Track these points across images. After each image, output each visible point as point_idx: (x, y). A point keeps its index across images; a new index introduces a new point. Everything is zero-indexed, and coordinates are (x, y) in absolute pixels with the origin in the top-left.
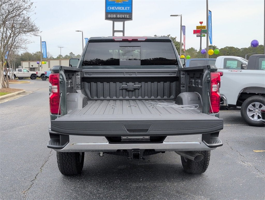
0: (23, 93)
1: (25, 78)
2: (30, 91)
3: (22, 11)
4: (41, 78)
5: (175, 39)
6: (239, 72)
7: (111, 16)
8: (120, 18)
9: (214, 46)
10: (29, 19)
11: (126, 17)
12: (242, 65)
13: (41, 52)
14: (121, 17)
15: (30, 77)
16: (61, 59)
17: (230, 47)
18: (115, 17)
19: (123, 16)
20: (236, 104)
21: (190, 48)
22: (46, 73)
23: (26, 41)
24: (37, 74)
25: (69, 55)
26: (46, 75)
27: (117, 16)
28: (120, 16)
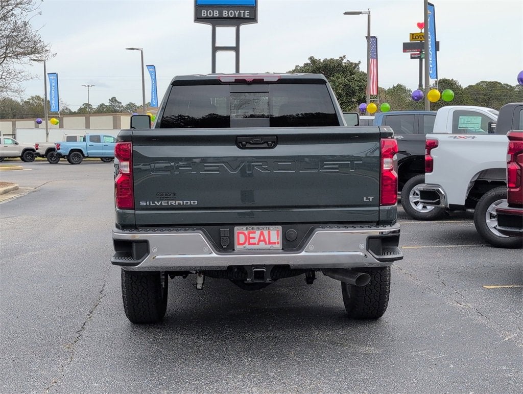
0: (13, 190)
1: (7, 159)
2: (27, 187)
3: (13, 9)
4: (46, 159)
5: (357, 65)
6: (470, 139)
7: (207, 13)
8: (228, 18)
9: (452, 80)
10: (28, 26)
11: (242, 16)
12: (490, 124)
13: (46, 97)
14: (231, 16)
15: (20, 155)
16: (90, 112)
17: (490, 82)
18: (216, 15)
19: (234, 12)
20: (464, 204)
21: (395, 86)
22: (58, 145)
23: (19, 75)
24: (37, 149)
25: (107, 103)
26: (59, 151)
27: (221, 13)
28: (228, 13)
